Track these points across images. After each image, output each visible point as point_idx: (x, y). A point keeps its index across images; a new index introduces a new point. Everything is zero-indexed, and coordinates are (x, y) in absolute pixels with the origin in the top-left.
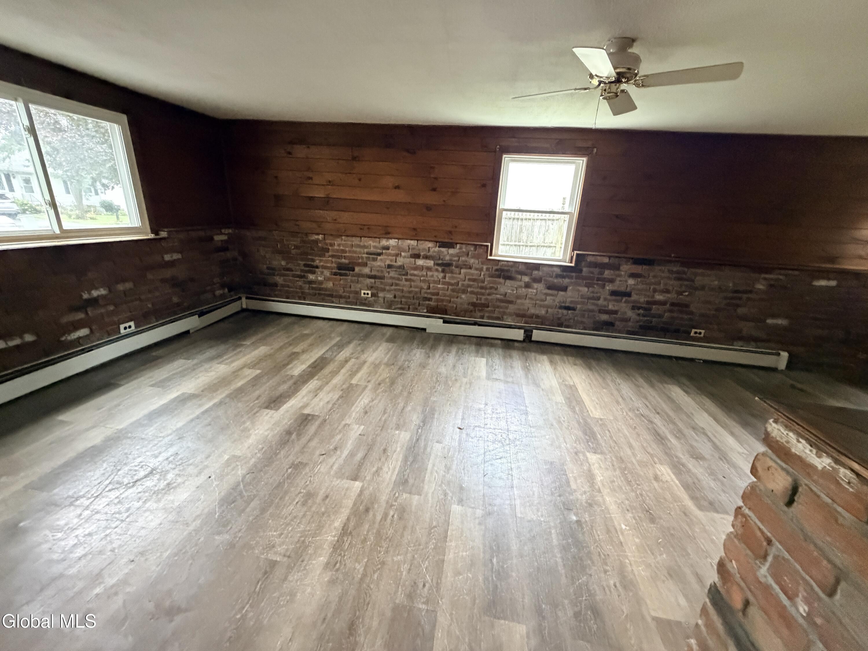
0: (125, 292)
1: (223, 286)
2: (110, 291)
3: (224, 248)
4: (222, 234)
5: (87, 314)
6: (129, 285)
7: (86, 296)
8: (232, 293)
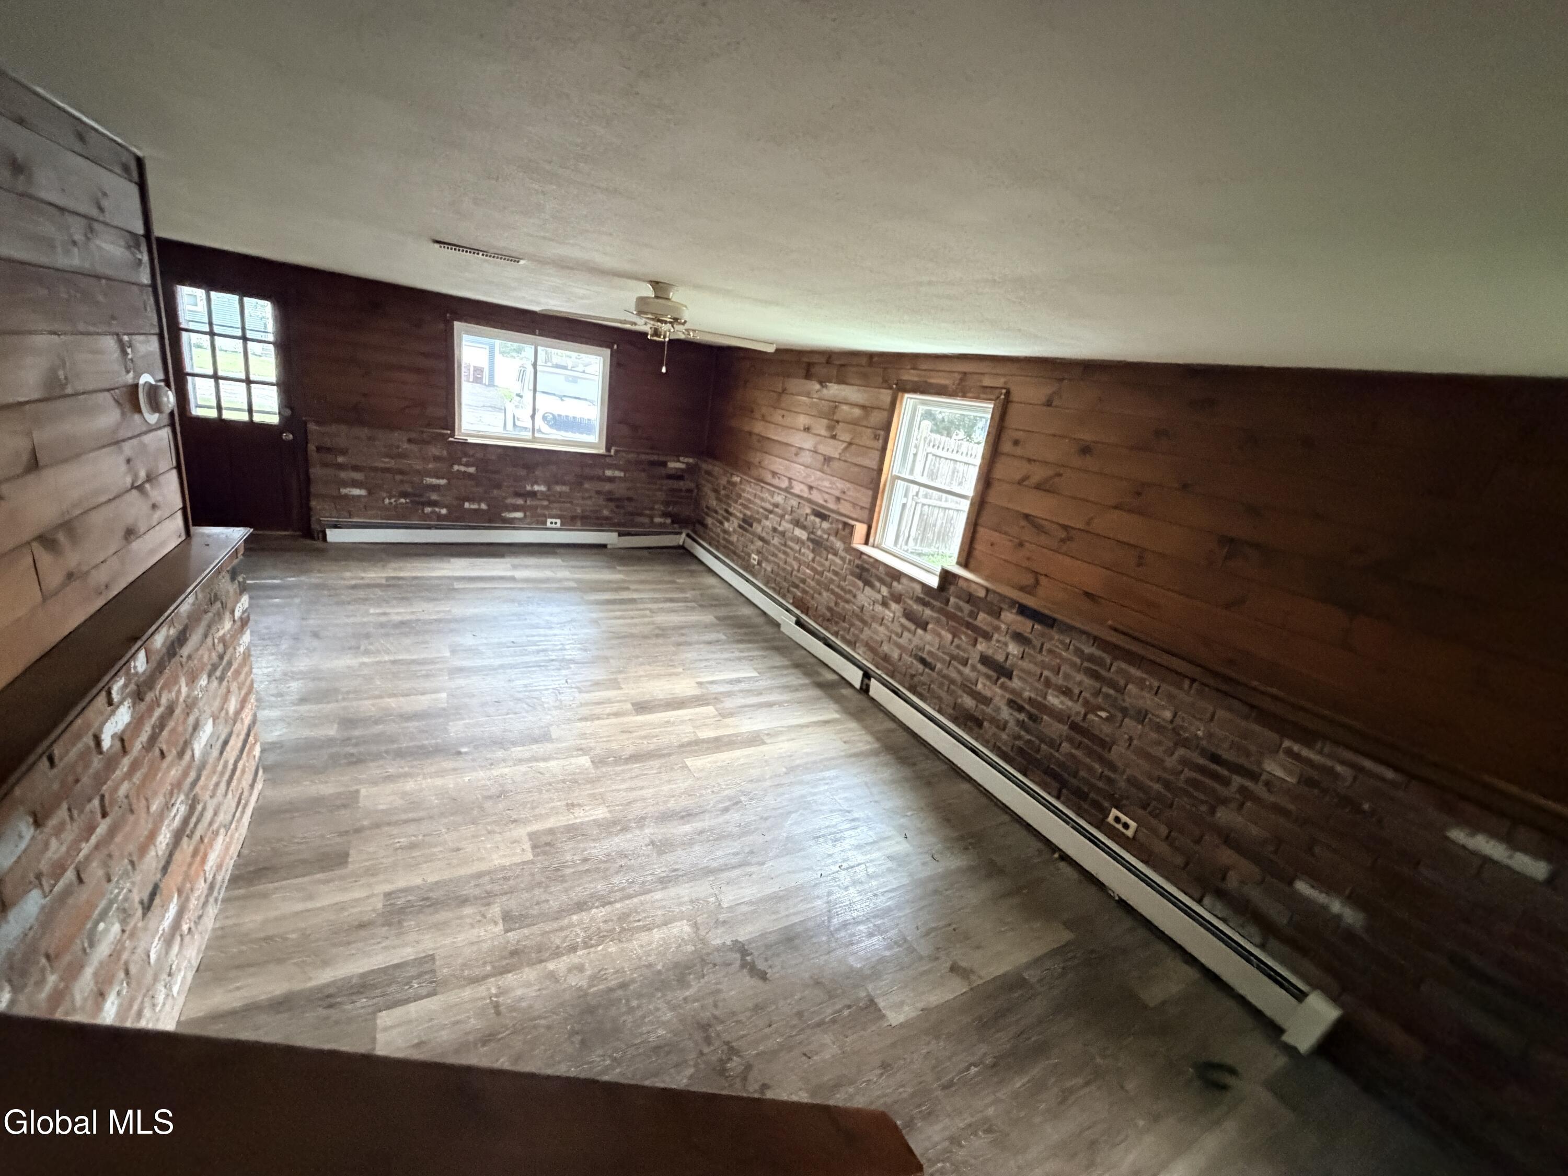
0: (560, 493)
1: (665, 515)
2: (549, 489)
3: (678, 476)
4: (679, 461)
5: (526, 501)
6: (565, 489)
7: (529, 488)
8: (676, 526)
